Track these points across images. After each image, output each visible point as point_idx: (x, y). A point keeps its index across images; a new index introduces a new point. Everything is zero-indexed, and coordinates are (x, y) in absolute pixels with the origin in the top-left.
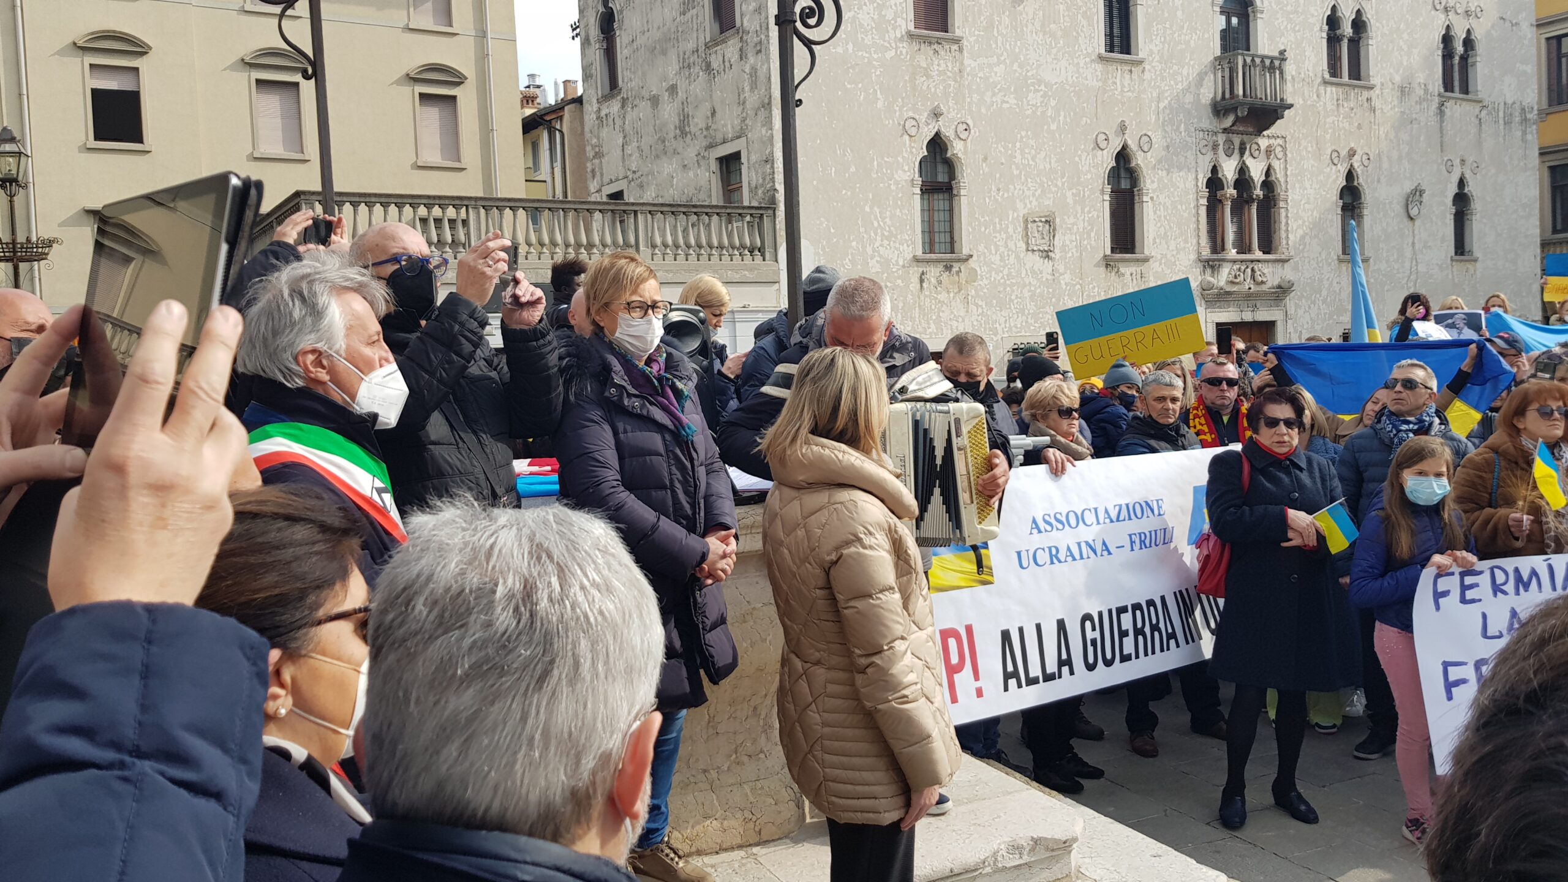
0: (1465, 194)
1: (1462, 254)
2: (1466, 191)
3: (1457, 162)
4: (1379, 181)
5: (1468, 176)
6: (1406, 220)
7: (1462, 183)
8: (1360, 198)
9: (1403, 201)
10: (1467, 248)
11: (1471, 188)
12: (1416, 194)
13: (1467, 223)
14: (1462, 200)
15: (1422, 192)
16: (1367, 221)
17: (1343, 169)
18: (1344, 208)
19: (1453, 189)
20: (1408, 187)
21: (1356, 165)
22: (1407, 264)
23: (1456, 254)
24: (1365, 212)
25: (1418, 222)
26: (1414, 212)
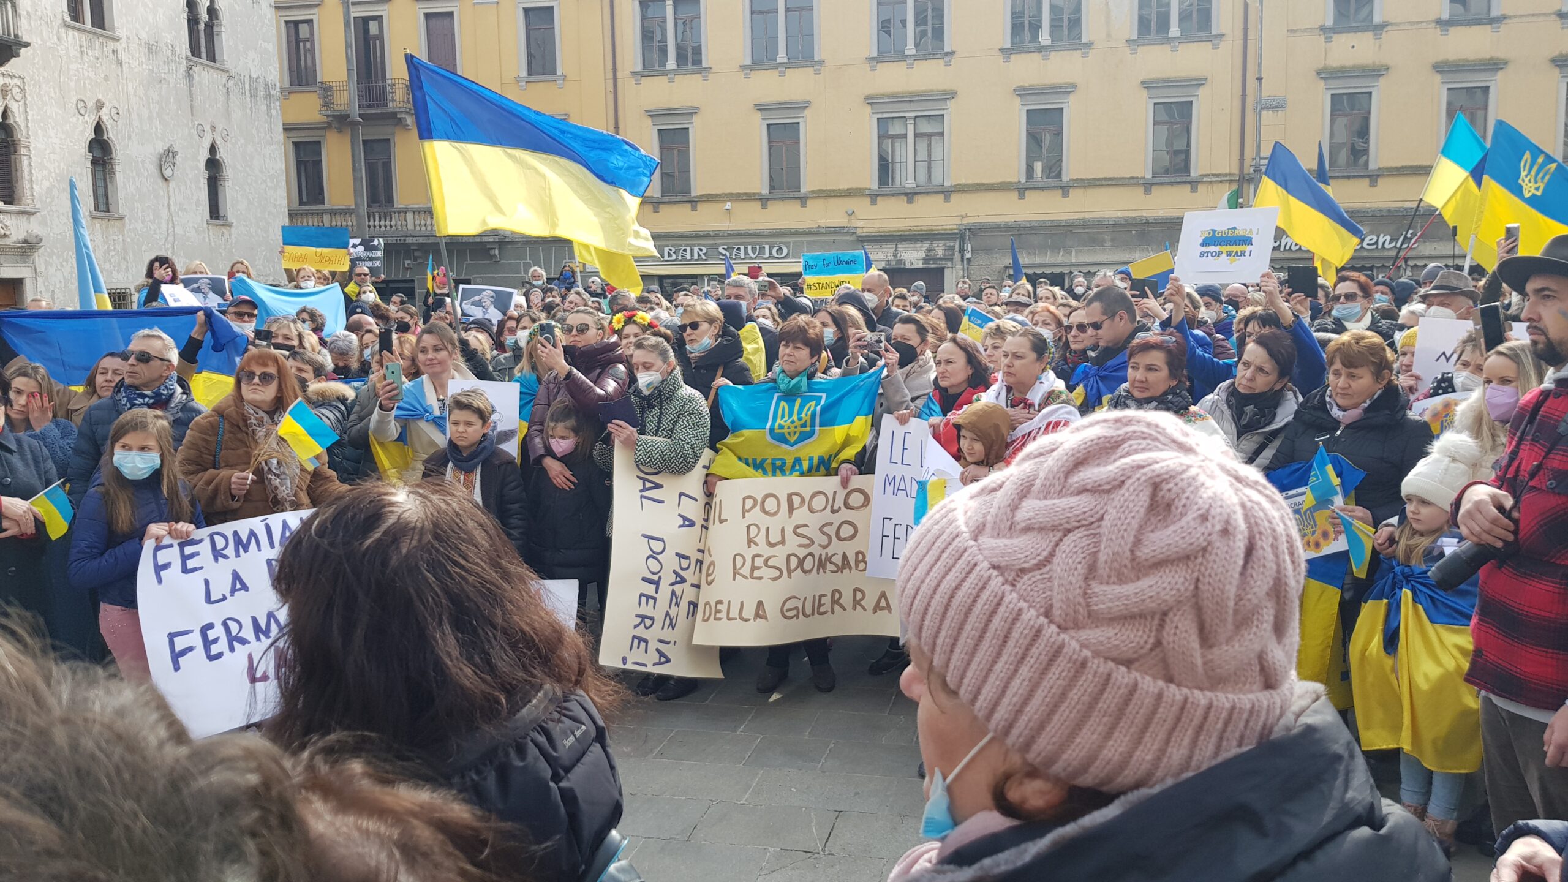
0: (218, 161)
1: (217, 218)
2: (218, 157)
3: (208, 128)
4: (130, 138)
5: (219, 143)
6: (160, 181)
7: (213, 149)
8: (111, 153)
9: (155, 160)
10: (222, 213)
11: (222, 155)
12: (168, 157)
13: (220, 189)
14: (214, 165)
15: (174, 154)
16: (120, 178)
17: (91, 121)
18: (95, 162)
19: (205, 155)
20: (161, 147)
21: (105, 118)
22: (164, 226)
23: (211, 218)
24: (117, 168)
25: (172, 184)
26: (168, 173)
